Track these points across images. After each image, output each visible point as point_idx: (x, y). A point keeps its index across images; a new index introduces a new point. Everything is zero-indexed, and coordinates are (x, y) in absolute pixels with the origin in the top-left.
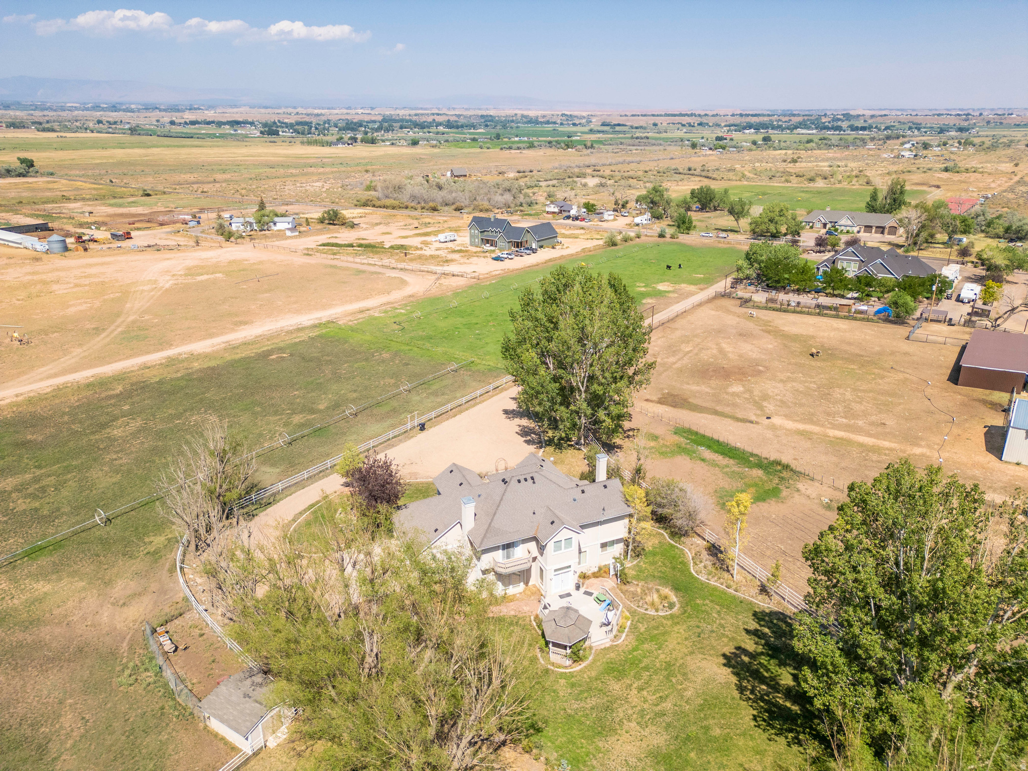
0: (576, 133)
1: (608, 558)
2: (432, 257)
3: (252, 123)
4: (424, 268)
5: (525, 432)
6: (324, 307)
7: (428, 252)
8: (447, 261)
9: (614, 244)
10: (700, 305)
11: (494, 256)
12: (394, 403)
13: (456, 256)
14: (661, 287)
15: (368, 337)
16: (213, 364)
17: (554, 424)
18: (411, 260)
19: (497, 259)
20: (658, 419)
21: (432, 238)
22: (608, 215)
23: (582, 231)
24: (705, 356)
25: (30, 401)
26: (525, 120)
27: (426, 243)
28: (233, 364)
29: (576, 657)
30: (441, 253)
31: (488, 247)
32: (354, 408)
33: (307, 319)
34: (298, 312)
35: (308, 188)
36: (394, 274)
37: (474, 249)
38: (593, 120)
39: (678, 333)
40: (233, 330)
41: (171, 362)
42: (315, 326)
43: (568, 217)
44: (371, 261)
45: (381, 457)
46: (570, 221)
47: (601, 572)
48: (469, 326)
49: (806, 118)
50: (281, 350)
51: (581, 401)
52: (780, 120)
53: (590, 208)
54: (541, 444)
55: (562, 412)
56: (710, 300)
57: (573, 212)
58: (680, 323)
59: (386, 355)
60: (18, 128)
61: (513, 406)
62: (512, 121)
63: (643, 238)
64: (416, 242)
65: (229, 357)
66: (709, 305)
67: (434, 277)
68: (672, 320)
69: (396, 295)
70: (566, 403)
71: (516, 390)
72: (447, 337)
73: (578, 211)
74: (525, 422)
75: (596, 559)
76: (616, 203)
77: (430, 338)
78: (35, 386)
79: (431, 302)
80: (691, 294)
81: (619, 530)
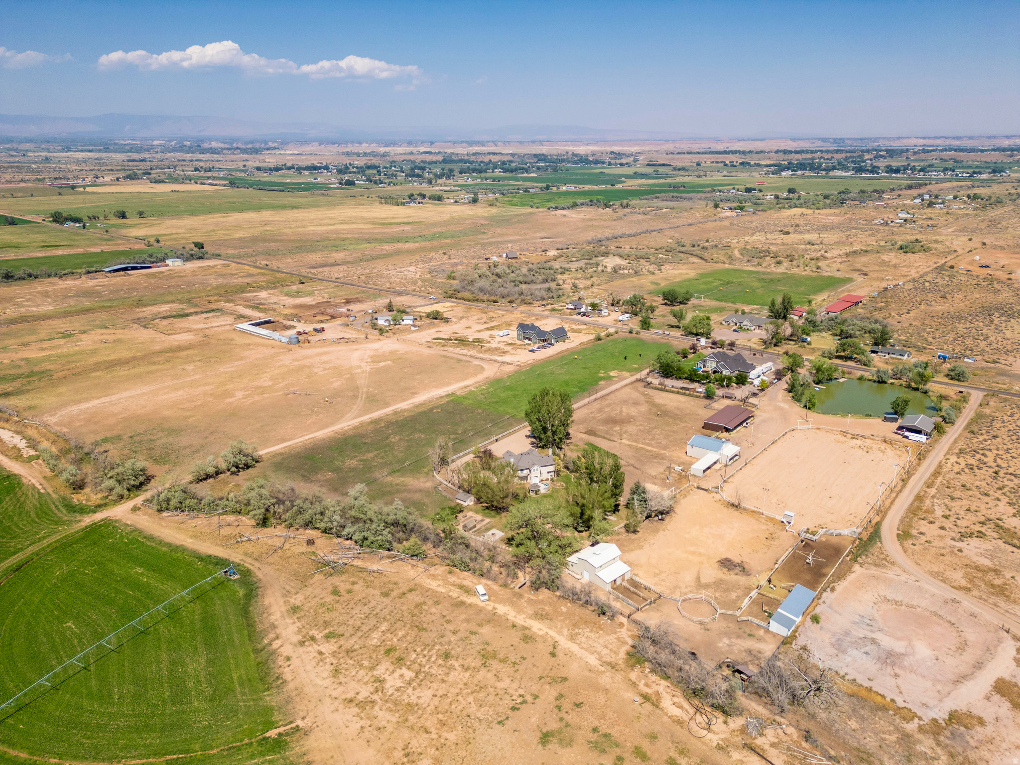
0: (621, 176)
1: (549, 476)
2: (497, 349)
3: (326, 168)
4: (492, 357)
5: (532, 443)
6: (448, 384)
7: (494, 345)
8: (504, 352)
9: (600, 339)
10: (626, 386)
11: (530, 348)
12: (486, 431)
13: (509, 348)
14: (612, 374)
15: (471, 402)
16: (412, 414)
17: (541, 440)
18: (485, 351)
19: (532, 351)
20: (581, 439)
21: (495, 332)
22: (605, 312)
23: (585, 327)
24: (612, 414)
25: (355, 428)
26: (576, 158)
27: (492, 337)
28: (420, 413)
29: (536, 493)
30: (501, 346)
31: (527, 341)
32: (472, 433)
33: (442, 391)
34: (437, 387)
35: (406, 273)
36: (477, 362)
37: (519, 342)
38: (641, 158)
39: (607, 402)
40: (413, 398)
41: (396, 413)
42: (448, 395)
43: (579, 314)
44: (462, 352)
45: (488, 448)
46: (579, 317)
47: (547, 480)
48: (515, 396)
49: (848, 155)
50: (437, 407)
51: (549, 433)
52: (822, 158)
53: (594, 306)
54: (537, 447)
55: (542, 436)
56: (632, 383)
57: (583, 310)
58: (612, 396)
59: (480, 411)
60: (133, 179)
61: (529, 433)
62: (563, 160)
63: (620, 333)
64: (485, 335)
65: (417, 411)
66: (630, 386)
67: (498, 365)
68: (608, 395)
69: (480, 377)
70: (545, 433)
71: (530, 428)
72: (505, 402)
73: (586, 309)
74: (533, 440)
75: (546, 476)
76: (613, 300)
77: (497, 402)
78: (349, 423)
79: (496, 382)
80: (625, 378)
81: (552, 468)
